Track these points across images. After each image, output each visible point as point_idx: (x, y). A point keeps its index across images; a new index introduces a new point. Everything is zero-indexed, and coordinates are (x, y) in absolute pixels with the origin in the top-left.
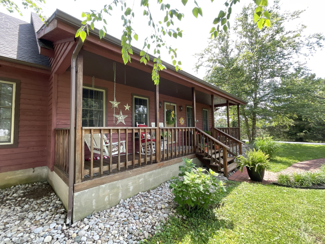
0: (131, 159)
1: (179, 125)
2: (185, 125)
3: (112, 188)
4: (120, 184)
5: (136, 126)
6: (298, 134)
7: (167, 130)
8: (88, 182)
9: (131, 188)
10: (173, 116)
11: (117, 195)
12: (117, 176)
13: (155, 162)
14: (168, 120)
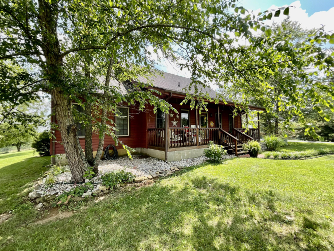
0: (183, 142)
1: (210, 126)
2: (214, 126)
3: (179, 153)
4: (182, 152)
5: (183, 127)
6: (330, 135)
7: (202, 129)
8: (171, 149)
9: (186, 155)
10: (205, 121)
11: (180, 156)
12: (180, 148)
13: (196, 145)
14: (202, 123)
